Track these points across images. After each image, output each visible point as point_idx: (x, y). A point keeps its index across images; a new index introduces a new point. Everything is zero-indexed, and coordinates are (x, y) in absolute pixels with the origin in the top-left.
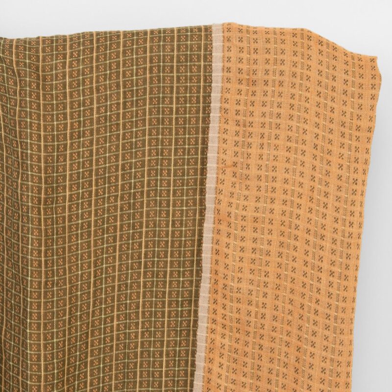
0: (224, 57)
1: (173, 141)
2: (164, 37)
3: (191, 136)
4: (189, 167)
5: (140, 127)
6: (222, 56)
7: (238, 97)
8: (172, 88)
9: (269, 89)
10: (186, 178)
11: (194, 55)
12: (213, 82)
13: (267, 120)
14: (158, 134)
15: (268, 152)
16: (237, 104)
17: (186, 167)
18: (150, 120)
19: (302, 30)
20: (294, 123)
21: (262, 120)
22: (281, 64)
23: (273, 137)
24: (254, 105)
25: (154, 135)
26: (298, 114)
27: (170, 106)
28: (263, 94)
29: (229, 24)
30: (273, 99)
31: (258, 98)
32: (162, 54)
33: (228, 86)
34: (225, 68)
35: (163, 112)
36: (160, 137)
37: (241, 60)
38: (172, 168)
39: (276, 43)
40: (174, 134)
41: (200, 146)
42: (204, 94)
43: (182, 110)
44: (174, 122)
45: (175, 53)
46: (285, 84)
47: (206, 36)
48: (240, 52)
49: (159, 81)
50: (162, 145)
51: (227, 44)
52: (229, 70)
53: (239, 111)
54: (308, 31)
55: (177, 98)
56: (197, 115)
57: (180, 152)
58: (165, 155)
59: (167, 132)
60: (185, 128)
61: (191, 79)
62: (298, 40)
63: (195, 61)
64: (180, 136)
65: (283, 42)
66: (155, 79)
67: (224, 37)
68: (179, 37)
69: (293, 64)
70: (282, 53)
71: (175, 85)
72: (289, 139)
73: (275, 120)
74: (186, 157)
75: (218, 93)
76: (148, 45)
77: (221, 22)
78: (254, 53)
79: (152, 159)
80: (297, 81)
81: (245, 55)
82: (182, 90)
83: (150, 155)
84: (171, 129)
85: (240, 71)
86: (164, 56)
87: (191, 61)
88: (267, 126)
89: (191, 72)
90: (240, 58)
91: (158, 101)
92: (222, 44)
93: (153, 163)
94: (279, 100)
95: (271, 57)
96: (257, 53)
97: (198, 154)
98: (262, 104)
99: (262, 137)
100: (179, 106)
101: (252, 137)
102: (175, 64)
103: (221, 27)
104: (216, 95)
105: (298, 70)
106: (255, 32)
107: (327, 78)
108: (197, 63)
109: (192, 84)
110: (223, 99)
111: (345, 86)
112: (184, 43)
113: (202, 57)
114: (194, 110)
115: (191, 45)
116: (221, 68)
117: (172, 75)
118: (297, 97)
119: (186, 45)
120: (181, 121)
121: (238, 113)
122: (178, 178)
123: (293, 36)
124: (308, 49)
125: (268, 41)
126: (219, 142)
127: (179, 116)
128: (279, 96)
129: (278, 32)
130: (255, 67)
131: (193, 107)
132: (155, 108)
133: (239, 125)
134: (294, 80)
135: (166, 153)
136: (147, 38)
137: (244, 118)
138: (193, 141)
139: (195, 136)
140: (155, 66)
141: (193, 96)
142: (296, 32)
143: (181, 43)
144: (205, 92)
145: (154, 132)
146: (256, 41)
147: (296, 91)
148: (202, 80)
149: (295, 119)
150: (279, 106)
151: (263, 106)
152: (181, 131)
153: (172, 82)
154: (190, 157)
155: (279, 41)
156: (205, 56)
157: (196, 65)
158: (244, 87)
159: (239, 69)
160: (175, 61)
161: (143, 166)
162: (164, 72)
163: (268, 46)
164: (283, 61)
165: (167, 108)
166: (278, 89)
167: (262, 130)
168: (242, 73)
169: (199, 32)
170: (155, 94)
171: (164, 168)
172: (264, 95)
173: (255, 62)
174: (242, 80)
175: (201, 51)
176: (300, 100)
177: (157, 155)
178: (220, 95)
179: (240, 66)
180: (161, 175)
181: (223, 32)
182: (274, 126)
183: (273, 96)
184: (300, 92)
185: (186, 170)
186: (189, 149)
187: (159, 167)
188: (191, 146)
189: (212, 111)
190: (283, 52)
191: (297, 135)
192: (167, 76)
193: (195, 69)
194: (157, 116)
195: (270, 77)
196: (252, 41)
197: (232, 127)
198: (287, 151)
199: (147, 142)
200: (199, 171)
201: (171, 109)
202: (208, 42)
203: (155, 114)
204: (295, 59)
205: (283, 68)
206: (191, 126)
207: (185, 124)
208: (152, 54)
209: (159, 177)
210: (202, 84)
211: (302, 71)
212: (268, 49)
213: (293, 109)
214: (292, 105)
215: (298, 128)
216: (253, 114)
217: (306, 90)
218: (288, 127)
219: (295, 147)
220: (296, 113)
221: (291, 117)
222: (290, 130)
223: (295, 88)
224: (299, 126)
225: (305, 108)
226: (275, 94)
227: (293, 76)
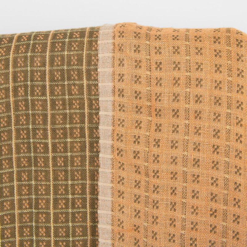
0: (114, 74)
1: (52, 188)
2: (34, 45)
3: (76, 182)
4: (75, 224)
5: (6, 168)
6: (111, 72)
7: (136, 132)
8: (45, 116)
9: (181, 122)
10: (71, 239)
11: (73, 70)
12: (101, 109)
13: (180, 168)
14: (30, 179)
15: (184, 216)
16: (135, 142)
17: (70, 224)
18: (18, 159)
19: (228, 30)
20: (220, 175)
21: (172, 168)
22: (197, 85)
23: (189, 195)
24: (159, 146)
25: (25, 180)
26: (227, 159)
27: (43, 141)
28: (171, 129)
29: (123, 25)
30: (186, 137)
31: (166, 135)
32: (29, 69)
33: (122, 115)
34: (116, 90)
35: (36, 148)
36: (33, 182)
37: (137, 80)
38: (52, 225)
39: (188, 53)
40: (51, 179)
41: (88, 197)
42: (91, 125)
43: (60, 147)
44: (51, 162)
45: (47, 68)
46: (204, 115)
47: (90, 43)
48: (136, 66)
49: (27, 106)
50: (37, 194)
51: (118, 55)
52: (121, 93)
53: (138, 152)
54: (238, 33)
55: (54, 131)
56: (83, 154)
57: (62, 204)
58: (42, 208)
59: (42, 176)
60: (66, 171)
61: (71, 104)
62: (222, 47)
63: (74, 80)
64: (61, 182)
65: (199, 51)
66: (22, 105)
67: (114, 44)
68: (53, 44)
69: (215, 85)
70: (197, 69)
71: (49, 112)
72: (214, 198)
73: (191, 170)
74: (70, 211)
75: (108, 125)
76: (11, 57)
77: (114, 23)
78: (157, 68)
79: (24, 213)
80: (223, 110)
81: (143, 72)
82: (59, 119)
83: (20, 208)
84: (47, 173)
85: (137, 95)
86: (32, 71)
87: (69, 79)
88: (180, 177)
89: (70, 94)
90: (136, 76)
91: (28, 134)
92: (111, 55)
93: (26, 218)
94: (196, 139)
95: (182, 74)
96: (161, 69)
97: (86, 208)
98: (170, 144)
99: (173, 192)
100: (57, 141)
101: (158, 192)
102: (47, 83)
103: (111, 30)
104: (106, 128)
105: (224, 94)
106: (158, 38)
108: (77, 82)
109: (73, 111)
110: (115, 135)
112: (59, 54)
113: (84, 74)
114: (77, 146)
115: (69, 56)
116: (110, 89)
117: (44, 98)
118: (223, 134)
119: (63, 57)
120: (60, 162)
121: (136, 155)
122: (61, 239)
123: (215, 42)
124: (238, 60)
125: (176, 51)
126: (113, 194)
127: (57, 154)
128: (196, 133)
129: (191, 37)
130: (158, 90)
131: (76, 142)
132: (23, 143)
133: (139, 173)
134: (218, 109)
135: (42, 204)
136: (10, 47)
137: (146, 164)
138: (78, 189)
139: (80, 182)
140: (20, 86)
141: (76, 128)
142: (219, 35)
143: (56, 54)
144: (90, 122)
145: (25, 176)
146: (158, 51)
147: (221, 126)
148: (86, 105)
149: (221, 167)
150: (197, 148)
151: (172, 147)
152: (61, 175)
153: (45, 108)
154: (75, 210)
155: (193, 51)
156: (88, 72)
157: (77, 85)
158: (144, 118)
159: (136, 92)
160: (47, 79)
161: (13, 221)
162: (32, 95)
163: (177, 58)
164: (199, 82)
165: (40, 143)
166: (193, 123)
167: (172, 183)
168: (140, 98)
169: (81, 37)
170: (23, 125)
171: (40, 225)
172: (173, 132)
173: (159, 82)
174: (141, 107)
175: (82, 65)
176: (228, 139)
177: (31, 207)
178: (111, 128)
179: (138, 87)
180: (37, 235)
181: (114, 37)
182: (190, 178)
183: (187, 133)
184: (228, 127)
185: (71, 228)
186: (73, 199)
187: (34, 224)
188: (76, 196)
189: (102, 150)
190: (199, 68)
191: (226, 192)
192: (38, 100)
193: (75, 90)
194: (27, 155)
195: (182, 105)
196: (153, 51)
197: (129, 175)
198: (211, 215)
199: (15, 189)
200: (89, 229)
201: (46, 145)
202: (93, 53)
203: (24, 152)
204: (218, 77)
205: (199, 91)
206: (74, 168)
207: (66, 165)
208: (17, 70)
209: (34, 238)
210: (86, 111)
211: (229, 95)
212: (177, 63)
213: (218, 153)
214: (215, 146)
215: (227, 181)
216: (159, 159)
217: (237, 124)
218: (212, 180)
219: (224, 209)
220: (222, 159)
221: (215, 165)
222: (215, 185)
223: (219, 120)
224: (228, 178)
225: (237, 150)
226: (189, 130)
227: (215, 103)
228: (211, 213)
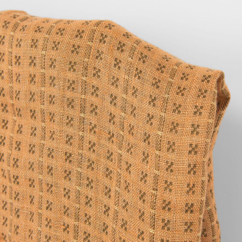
7: (3, 132)
9: (39, 124)
15: (39, 229)
20: (72, 186)
21: (30, 174)
22: (51, 84)
23: (44, 205)
24: (19, 149)
26: (79, 170)
28: (30, 131)
30: (42, 142)
31: (25, 138)
39: (44, 48)
46: (58, 118)
53: (3, 155)
62: (83, 42)
65: (56, 46)
69: (67, 84)
70: (51, 66)
72: (66, 211)
73: (46, 178)
78: (16, 63)
80: (76, 114)
81: (6, 67)
85: (1, 91)
88: (37, 185)
94: (50, 144)
95: (38, 71)
96: (19, 64)
98: (28, 148)
99: (32, 201)
101: (19, 199)
105: (77, 95)
107: (124, 109)
111: (148, 127)
118: (76, 141)
121: (1, 157)
123: (77, 36)
124: (97, 58)
125: (34, 44)
128: (50, 138)
130: (18, 87)
133: (5, 177)
134: (71, 112)
137: (9, 168)
142: (84, 28)
146: (19, 44)
147: (74, 131)
149: (74, 178)
151: (30, 151)
155: (50, 45)
158: (10, 117)
163: (33, 52)
166: (49, 126)
167: (30, 191)
168: (4, 95)
172: (32, 134)
173: (18, 78)
174: (6, 105)
176: (81, 147)
182: (45, 187)
183: (43, 138)
184: (81, 133)
191: (77, 206)
195: (37, 106)
196: (15, 43)
198: (64, 230)
204: (71, 75)
205: (52, 91)
211: (83, 97)
212: (33, 58)
213: (70, 161)
214: (68, 154)
215: (78, 193)
216: (18, 163)
217: (91, 130)
218: (64, 191)
219: (74, 225)
220: (75, 168)
221: (68, 175)
222: (67, 196)
223: (72, 125)
224: (80, 191)
225: (89, 160)
226: (45, 134)
227: (68, 106)
228: (64, 227)
